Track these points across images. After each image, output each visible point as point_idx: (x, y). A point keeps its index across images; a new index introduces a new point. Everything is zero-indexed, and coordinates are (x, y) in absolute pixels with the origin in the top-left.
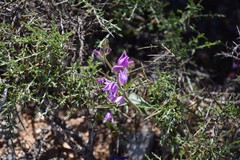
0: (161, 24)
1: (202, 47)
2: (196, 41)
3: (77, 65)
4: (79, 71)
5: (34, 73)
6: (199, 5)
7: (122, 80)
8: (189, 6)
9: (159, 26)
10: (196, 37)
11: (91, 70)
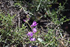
0: (49, 14)
1: (65, 21)
2: (63, 19)
3: (18, 28)
4: (18, 30)
5: (2, 32)
6: (63, 6)
7: (34, 31)
8: (59, 7)
9: (48, 15)
10: (63, 18)
11: (23, 30)
